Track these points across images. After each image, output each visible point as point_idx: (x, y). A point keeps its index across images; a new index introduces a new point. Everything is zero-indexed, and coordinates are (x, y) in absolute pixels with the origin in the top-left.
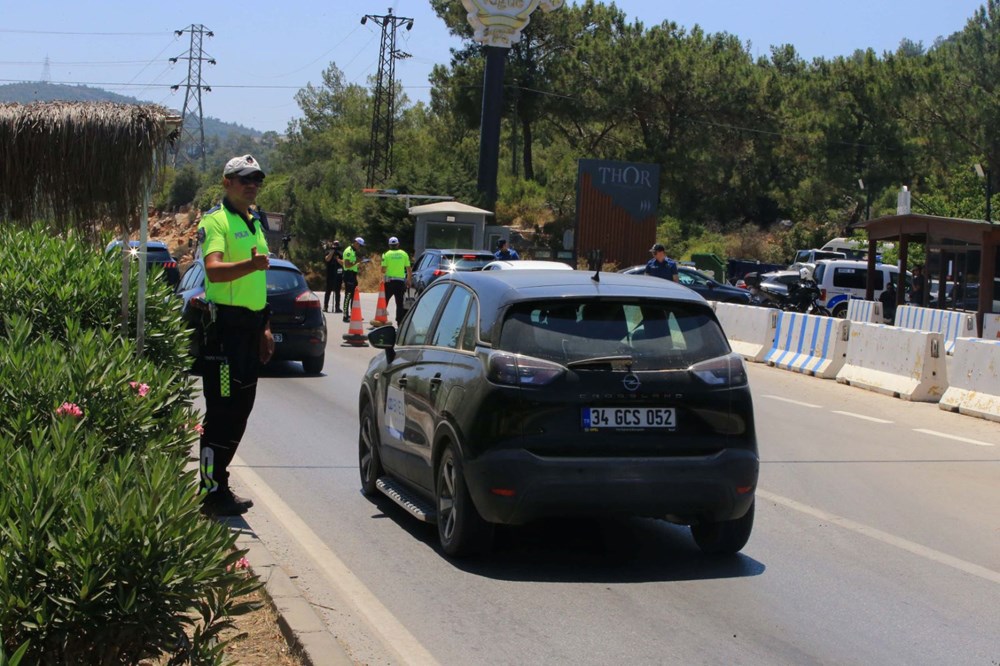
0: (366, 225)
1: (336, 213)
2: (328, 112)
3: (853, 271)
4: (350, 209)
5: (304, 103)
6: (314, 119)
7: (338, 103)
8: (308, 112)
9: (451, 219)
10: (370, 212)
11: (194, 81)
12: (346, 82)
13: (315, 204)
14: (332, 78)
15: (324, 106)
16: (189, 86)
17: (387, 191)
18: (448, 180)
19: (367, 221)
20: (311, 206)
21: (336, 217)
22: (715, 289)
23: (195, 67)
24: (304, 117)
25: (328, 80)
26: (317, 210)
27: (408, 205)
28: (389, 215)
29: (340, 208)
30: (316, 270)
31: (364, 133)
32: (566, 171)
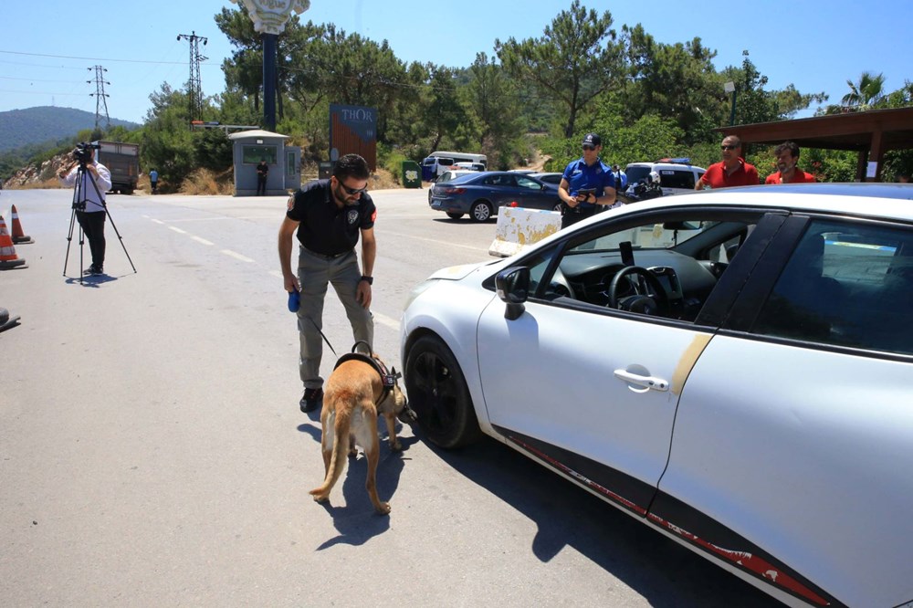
0: (195, 150)
1: (174, 143)
2: (165, 104)
3: (673, 173)
4: (183, 141)
5: (154, 100)
6: (160, 107)
7: (169, 99)
8: (156, 104)
9: (260, 142)
10: (197, 141)
11: (101, 92)
12: (172, 90)
13: (159, 138)
14: (165, 88)
15: (163, 101)
16: (98, 95)
17: (211, 123)
18: (249, 118)
19: (196, 147)
20: (157, 139)
21: (174, 146)
22: (547, 192)
23: (100, 86)
24: (154, 107)
25: (164, 89)
26: (161, 142)
27: (227, 132)
28: (211, 142)
29: (176, 140)
30: (164, 179)
31: (184, 110)
32: (317, 113)
